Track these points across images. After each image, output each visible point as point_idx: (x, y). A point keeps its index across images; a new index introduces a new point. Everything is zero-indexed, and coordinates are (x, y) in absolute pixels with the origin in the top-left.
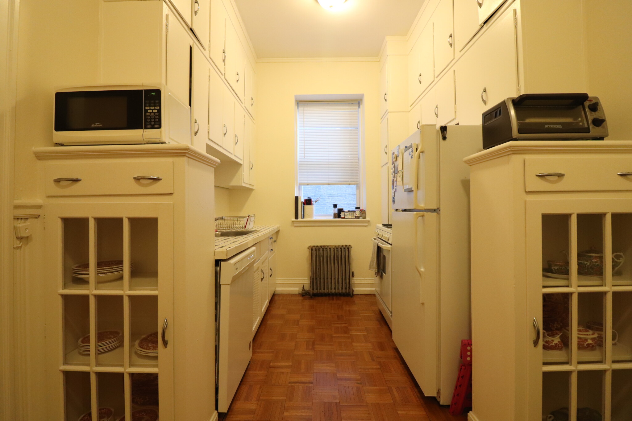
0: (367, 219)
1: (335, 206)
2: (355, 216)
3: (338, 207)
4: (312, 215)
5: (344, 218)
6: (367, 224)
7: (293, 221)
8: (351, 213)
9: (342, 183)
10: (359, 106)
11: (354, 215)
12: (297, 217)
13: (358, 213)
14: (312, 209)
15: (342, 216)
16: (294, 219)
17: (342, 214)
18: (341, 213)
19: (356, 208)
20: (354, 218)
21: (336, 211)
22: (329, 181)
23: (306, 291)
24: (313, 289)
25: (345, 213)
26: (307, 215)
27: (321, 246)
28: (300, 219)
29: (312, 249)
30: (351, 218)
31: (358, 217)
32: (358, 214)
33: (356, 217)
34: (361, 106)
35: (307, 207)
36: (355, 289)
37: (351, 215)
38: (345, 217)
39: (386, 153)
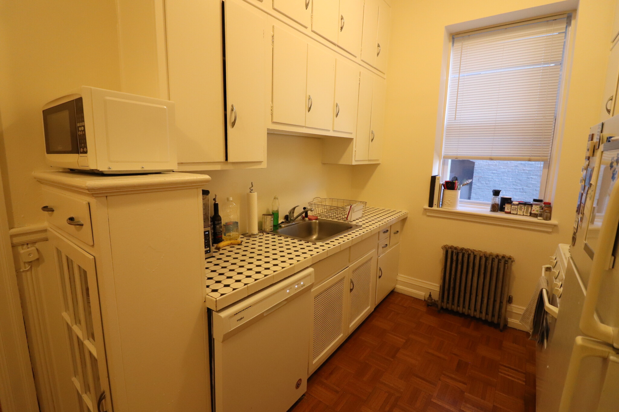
0: (553, 221)
1: (496, 193)
2: (531, 213)
3: (502, 195)
4: (454, 204)
5: (510, 213)
6: (550, 230)
7: (425, 209)
8: (524, 208)
9: (514, 157)
10: (569, 24)
11: (530, 211)
12: (431, 204)
13: (536, 209)
14: (456, 196)
15: (506, 210)
16: (427, 206)
17: (507, 207)
18: (505, 205)
19: (535, 200)
20: (529, 215)
21: (498, 200)
22: (492, 154)
23: (433, 301)
24: (443, 301)
25: (512, 206)
26: (446, 203)
27: (462, 249)
28: (435, 208)
29: (447, 252)
30: (522, 214)
31: (536, 216)
32: (537, 211)
33: (531, 215)
34: (573, 22)
35: (449, 192)
36: (510, 320)
37: (523, 210)
38: (512, 212)
39: (609, 111)
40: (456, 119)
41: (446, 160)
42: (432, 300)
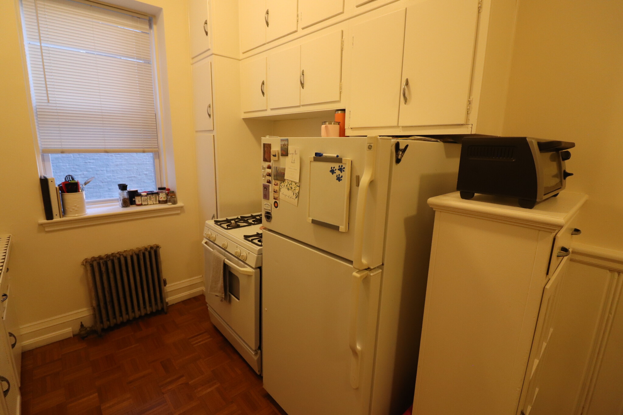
0: (179, 204)
1: (123, 187)
2: (159, 202)
3: (130, 188)
4: (82, 209)
5: (141, 205)
6: (179, 212)
7: (42, 225)
8: (153, 197)
9: (132, 149)
10: (151, 27)
11: (158, 199)
12: (49, 215)
13: (162, 196)
14: (82, 198)
15: (137, 203)
16: (43, 220)
17: (138, 200)
18: (134, 198)
19: (160, 189)
20: (158, 203)
21: (125, 194)
22: (106, 147)
23: (88, 329)
24: (102, 322)
25: (142, 198)
26: (71, 210)
27: (108, 256)
28: (56, 219)
29: (92, 266)
30: (152, 203)
31: (165, 202)
32: (164, 198)
33: (160, 202)
34: (155, 27)
35: (70, 197)
36: (168, 300)
37: (152, 199)
38: (143, 204)
39: (210, 115)
40: (50, 102)
41: (45, 154)
42: (86, 329)
